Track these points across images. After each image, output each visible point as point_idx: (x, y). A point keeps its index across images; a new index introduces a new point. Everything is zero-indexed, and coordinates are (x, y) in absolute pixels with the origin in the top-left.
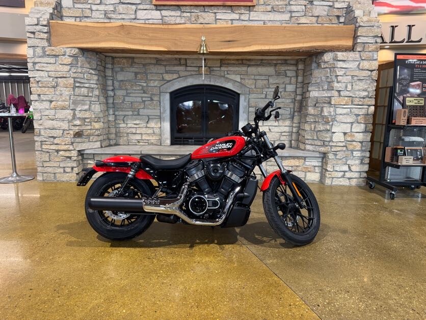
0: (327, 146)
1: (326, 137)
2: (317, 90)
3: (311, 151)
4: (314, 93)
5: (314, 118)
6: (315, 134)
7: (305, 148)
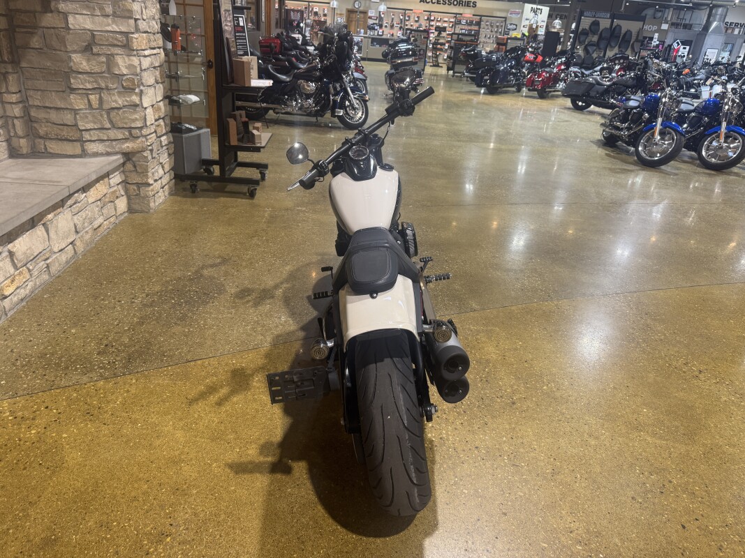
0: (138, 137)
1: (135, 120)
2: (85, 12)
3: (102, 155)
4: (81, 21)
5: (91, 79)
6: (105, 116)
7: (83, 150)
